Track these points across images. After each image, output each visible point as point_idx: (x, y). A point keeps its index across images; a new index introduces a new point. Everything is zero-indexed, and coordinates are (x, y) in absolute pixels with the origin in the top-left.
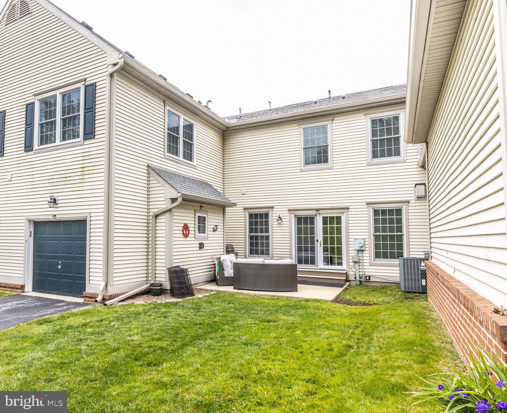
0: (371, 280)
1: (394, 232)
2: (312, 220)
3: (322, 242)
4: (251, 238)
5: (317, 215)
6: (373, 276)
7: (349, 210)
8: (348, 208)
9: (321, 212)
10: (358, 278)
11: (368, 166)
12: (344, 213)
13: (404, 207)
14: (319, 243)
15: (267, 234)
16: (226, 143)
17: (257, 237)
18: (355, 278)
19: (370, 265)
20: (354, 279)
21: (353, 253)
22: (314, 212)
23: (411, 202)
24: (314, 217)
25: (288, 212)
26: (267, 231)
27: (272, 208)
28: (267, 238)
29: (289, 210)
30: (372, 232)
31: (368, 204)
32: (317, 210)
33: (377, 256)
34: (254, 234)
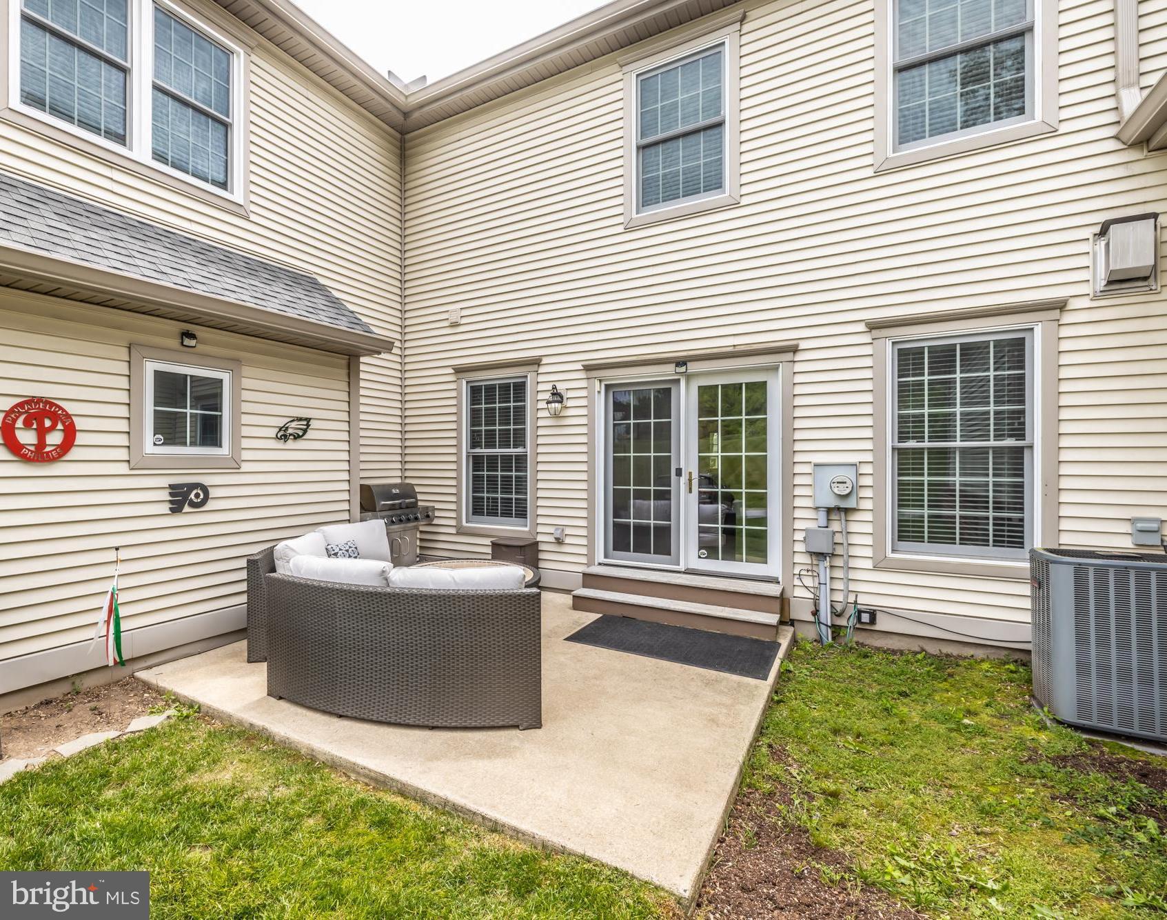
0: (877, 627)
1: (986, 437)
2: (664, 396)
3: (695, 475)
4: (477, 462)
5: (678, 381)
6: (891, 613)
7: (799, 357)
8: (795, 350)
9: (693, 367)
10: (826, 615)
11: (878, 174)
12: (776, 369)
13: (1038, 330)
14: (683, 480)
15: (520, 450)
17: (492, 460)
18: (816, 613)
19: (876, 568)
20: (811, 619)
21: (807, 520)
22: (668, 371)
23: (1073, 304)
24: (669, 389)
25: (582, 375)
26: (520, 440)
27: (536, 362)
28: (521, 461)
29: (588, 368)
30: (890, 440)
31: (873, 326)
32: (681, 362)
33: (907, 531)
34: (497, 450)
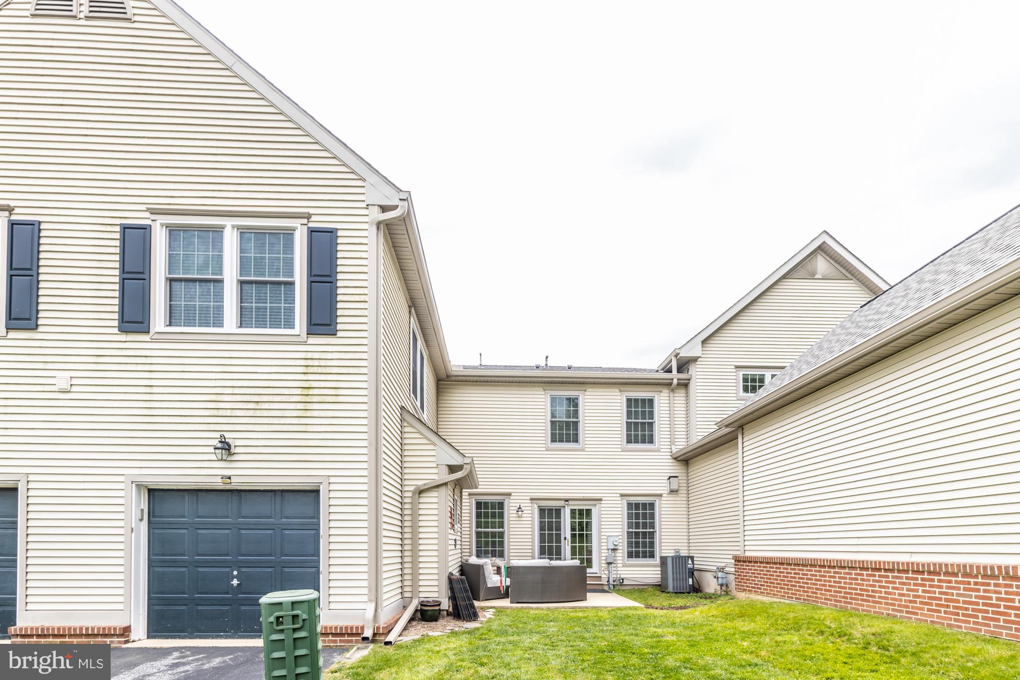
0: (624, 583)
1: (647, 529)
2: (558, 511)
3: (570, 540)
4: (478, 534)
5: (564, 507)
6: (628, 579)
7: (602, 502)
8: (601, 500)
9: (570, 502)
10: (611, 582)
11: (622, 451)
12: (595, 505)
13: (657, 501)
14: (567, 541)
15: (501, 530)
16: (441, 398)
17: (486, 534)
18: (608, 581)
19: (623, 566)
20: (607, 584)
21: (605, 553)
22: (562, 503)
23: (664, 495)
24: (560, 509)
25: (529, 501)
26: (501, 525)
27: (509, 494)
28: (501, 535)
29: (531, 499)
30: (626, 529)
31: (622, 495)
32: (567, 500)
33: (630, 555)
34: (483, 529)
